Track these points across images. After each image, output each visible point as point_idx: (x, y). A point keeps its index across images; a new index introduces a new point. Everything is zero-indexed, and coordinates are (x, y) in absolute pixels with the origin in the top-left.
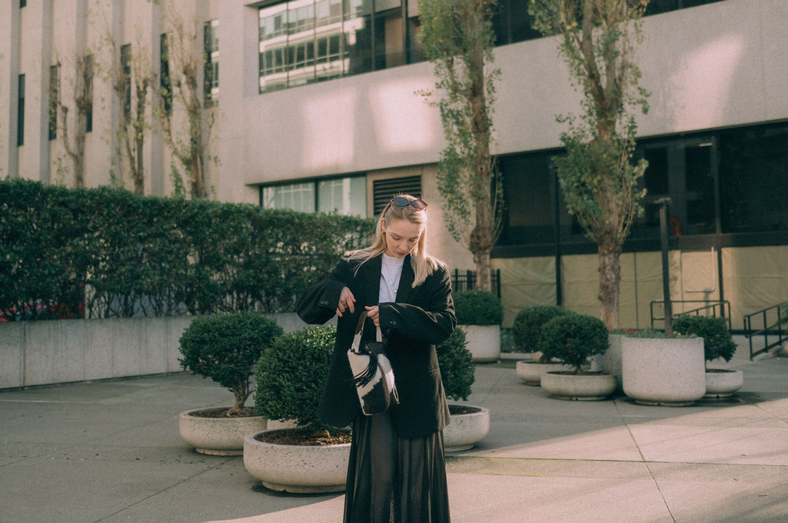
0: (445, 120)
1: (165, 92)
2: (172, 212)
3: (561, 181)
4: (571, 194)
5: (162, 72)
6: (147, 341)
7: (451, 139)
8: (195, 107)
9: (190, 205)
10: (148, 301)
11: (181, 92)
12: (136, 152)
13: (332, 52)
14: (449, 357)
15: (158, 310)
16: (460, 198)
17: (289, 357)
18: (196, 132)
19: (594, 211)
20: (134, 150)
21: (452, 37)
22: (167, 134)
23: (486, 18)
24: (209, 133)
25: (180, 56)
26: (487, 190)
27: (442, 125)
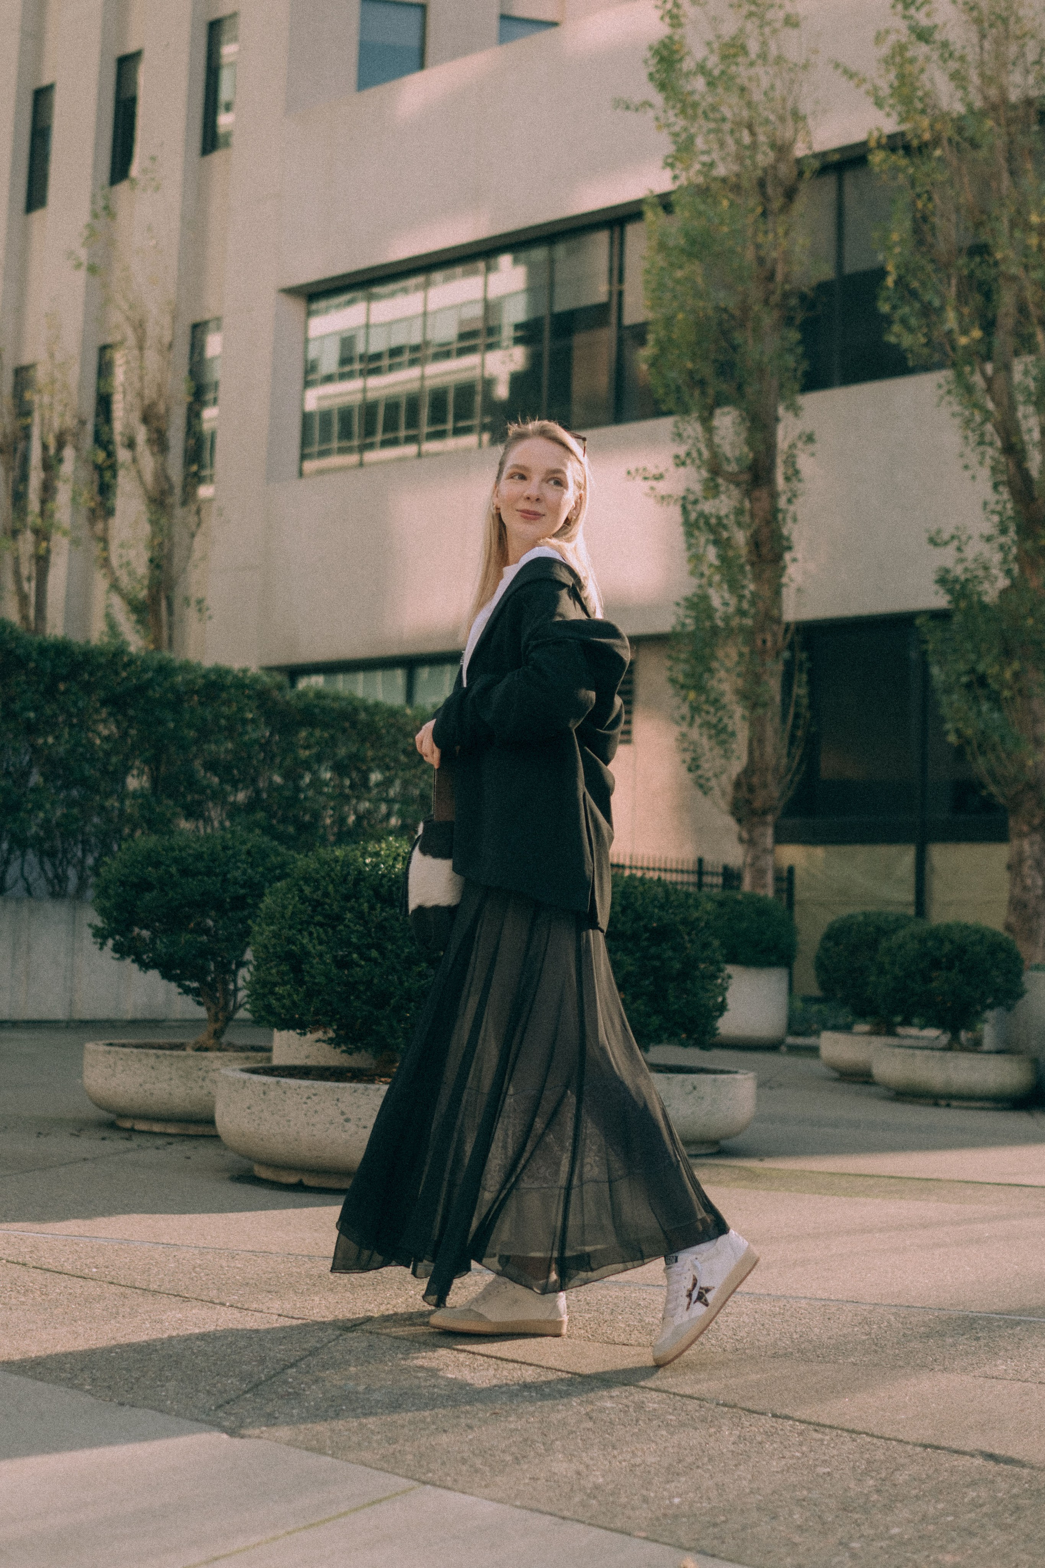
0: (689, 534)
1: (101, 456)
2: (100, 674)
3: (935, 670)
4: (955, 697)
5: (97, 415)
6: (29, 948)
7: (702, 575)
8: (163, 493)
9: (139, 663)
10: (37, 868)
11: (134, 460)
12: (33, 584)
13: (458, 417)
14: (674, 949)
15: (57, 888)
16: (716, 701)
17: (326, 894)
18: (161, 545)
19: (1003, 738)
20: (29, 579)
21: (712, 356)
22: (101, 545)
23: (789, 321)
24: (190, 549)
25: (137, 385)
26: (774, 686)
27: (684, 546)
